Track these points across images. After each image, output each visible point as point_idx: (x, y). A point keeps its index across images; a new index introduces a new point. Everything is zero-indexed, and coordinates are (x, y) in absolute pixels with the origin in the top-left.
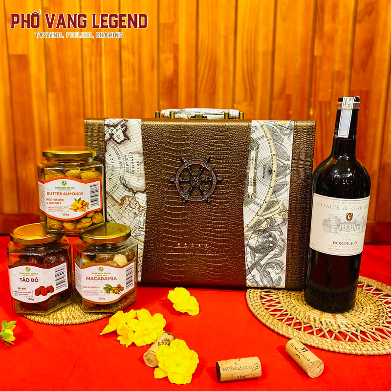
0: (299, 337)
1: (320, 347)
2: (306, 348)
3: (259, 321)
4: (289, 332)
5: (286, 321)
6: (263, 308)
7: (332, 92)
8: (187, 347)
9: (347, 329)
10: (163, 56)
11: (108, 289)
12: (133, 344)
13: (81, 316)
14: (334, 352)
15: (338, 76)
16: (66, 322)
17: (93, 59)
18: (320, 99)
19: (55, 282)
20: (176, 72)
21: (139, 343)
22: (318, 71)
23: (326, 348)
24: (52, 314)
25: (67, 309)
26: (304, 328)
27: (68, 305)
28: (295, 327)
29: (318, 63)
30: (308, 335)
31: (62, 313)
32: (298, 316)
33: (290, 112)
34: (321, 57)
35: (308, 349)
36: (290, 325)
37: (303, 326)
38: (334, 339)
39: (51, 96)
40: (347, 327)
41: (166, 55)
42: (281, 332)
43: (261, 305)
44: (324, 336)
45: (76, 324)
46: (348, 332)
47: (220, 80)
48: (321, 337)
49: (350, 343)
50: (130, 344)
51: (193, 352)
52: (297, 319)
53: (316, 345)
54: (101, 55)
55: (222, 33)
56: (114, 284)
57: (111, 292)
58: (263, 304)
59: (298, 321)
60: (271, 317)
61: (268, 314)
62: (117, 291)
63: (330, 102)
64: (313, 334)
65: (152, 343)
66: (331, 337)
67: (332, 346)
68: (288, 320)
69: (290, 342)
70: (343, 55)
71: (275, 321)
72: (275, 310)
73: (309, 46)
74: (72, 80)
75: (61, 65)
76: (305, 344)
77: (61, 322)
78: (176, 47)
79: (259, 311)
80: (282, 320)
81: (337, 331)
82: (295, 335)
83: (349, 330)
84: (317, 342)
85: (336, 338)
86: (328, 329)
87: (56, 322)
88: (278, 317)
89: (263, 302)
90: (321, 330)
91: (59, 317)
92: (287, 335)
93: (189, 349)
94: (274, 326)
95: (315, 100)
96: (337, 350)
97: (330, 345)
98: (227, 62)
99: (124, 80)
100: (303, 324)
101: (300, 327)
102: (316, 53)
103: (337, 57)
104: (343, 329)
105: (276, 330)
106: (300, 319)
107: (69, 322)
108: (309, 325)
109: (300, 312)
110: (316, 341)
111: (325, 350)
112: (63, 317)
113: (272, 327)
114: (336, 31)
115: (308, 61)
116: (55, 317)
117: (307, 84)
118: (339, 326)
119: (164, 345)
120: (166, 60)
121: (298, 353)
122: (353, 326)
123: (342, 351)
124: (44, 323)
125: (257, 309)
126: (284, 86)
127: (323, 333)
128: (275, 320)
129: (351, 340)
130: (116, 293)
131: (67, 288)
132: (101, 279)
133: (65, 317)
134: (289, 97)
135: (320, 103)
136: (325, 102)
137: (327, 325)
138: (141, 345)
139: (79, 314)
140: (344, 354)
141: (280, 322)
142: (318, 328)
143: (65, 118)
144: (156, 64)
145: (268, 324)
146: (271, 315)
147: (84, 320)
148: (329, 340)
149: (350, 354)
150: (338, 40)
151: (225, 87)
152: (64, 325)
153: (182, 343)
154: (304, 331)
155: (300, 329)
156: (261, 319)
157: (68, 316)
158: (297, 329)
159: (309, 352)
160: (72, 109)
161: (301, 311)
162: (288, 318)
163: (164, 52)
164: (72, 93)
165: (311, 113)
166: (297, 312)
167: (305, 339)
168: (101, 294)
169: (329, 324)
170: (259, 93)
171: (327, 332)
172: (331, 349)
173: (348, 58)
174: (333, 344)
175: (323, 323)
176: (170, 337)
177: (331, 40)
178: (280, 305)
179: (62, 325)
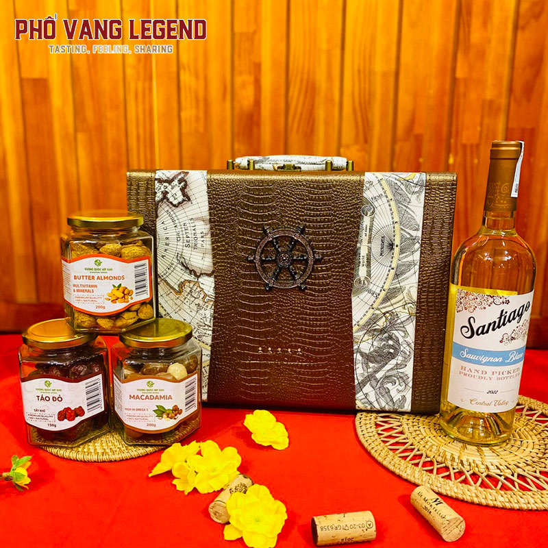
0: (430, 482)
1: (460, 496)
2: (440, 499)
3: (373, 458)
4: (416, 476)
5: (411, 460)
6: (379, 440)
7: (481, 132)
8: (271, 495)
9: (498, 472)
10: (239, 80)
11: (161, 412)
12: (195, 490)
13: (122, 449)
14: (480, 505)
15: (490, 108)
16: (101, 458)
17: (140, 85)
18: (464, 141)
19: (86, 402)
20: (257, 102)
21: (203, 489)
22: (462, 101)
23: (467, 498)
24: (82, 447)
25: (103, 439)
26: (438, 469)
27: (104, 434)
28: (424, 469)
29: (461, 89)
30: (443, 479)
31: (96, 444)
32: (428, 453)
33: (421, 160)
34: (465, 81)
35: (442, 501)
36: (417, 465)
37: (436, 466)
38: (480, 486)
39: (81, 137)
40: (498, 468)
41: (244, 79)
42: (404, 475)
43: (377, 435)
44: (465, 482)
45: (115, 461)
46: (500, 476)
47: (321, 114)
48: (461, 482)
49: (502, 492)
50: (190, 489)
51: (279, 503)
52: (427, 457)
53: (454, 495)
54: (151, 79)
55: (324, 46)
56: (168, 406)
57: (165, 416)
58: (379, 434)
59: (429, 459)
60: (391, 453)
61: (386, 449)
62: (173, 415)
63: (478, 146)
64: (450, 479)
65: (222, 490)
66: (475, 483)
67: (477, 496)
68: (415, 457)
69: (417, 490)
70: (499, 77)
71: (397, 460)
72: (397, 443)
73: (449, 65)
74: (110, 114)
75: (95, 94)
76: (438, 494)
77: (94, 458)
78: (257, 67)
79: (373, 445)
80: (405, 458)
81: (485, 474)
82: (424, 479)
83: (502, 474)
84: (456, 490)
85: (483, 485)
86: (471, 472)
87: (87, 458)
88: (401, 453)
89: (380, 432)
90: (461, 473)
91: (92, 451)
92: (412, 479)
93: (273, 499)
94: (394, 466)
95: (456, 143)
96: (484, 502)
97: (474, 495)
98: (330, 89)
99: (183, 114)
100: (435, 463)
101: (432, 468)
102: (460, 74)
103: (490, 79)
104: (494, 471)
105: (397, 472)
106: (432, 457)
107: (105, 458)
108: (444, 465)
109: (431, 446)
110: (454, 488)
111: (467, 502)
112: (98, 451)
113: (391, 468)
114: (489, 41)
115: (447, 86)
116: (85, 450)
117: (446, 118)
118: (487, 468)
119: (238, 492)
120: (243, 86)
121: (428, 506)
122: (508, 468)
123: (491, 503)
124: (71, 459)
125: (370, 441)
126: (412, 122)
127: (463, 477)
128: (397, 458)
129: (504, 488)
130: (171, 418)
131: (103, 409)
132: (151, 398)
133: (100, 451)
134: (418, 139)
135: (464, 146)
136: (472, 146)
137: (470, 465)
138: (206, 492)
139: (119, 446)
140: (494, 507)
141: (403, 461)
142: (457, 470)
143: (100, 168)
144: (230, 91)
145: (385, 463)
146: (391, 449)
147: (126, 455)
148: (472, 488)
149: (503, 508)
150: (491, 56)
151: (327, 124)
152: (98, 462)
153: (264, 490)
154: (437, 473)
155: (431, 471)
156: (376, 455)
157: (104, 449)
158: (427, 471)
159: (445, 504)
160: (111, 155)
161: (433, 445)
162: (414, 456)
163: (241, 73)
164: (110, 134)
165: (451, 161)
166: (427, 447)
167: (439, 485)
168: (150, 419)
169: (473, 464)
170: (376, 132)
171: (470, 475)
172: (476, 500)
173: (505, 82)
174: (479, 494)
175: (465, 462)
176: (247, 481)
177: (482, 55)
178: (403, 436)
179: (95, 462)
